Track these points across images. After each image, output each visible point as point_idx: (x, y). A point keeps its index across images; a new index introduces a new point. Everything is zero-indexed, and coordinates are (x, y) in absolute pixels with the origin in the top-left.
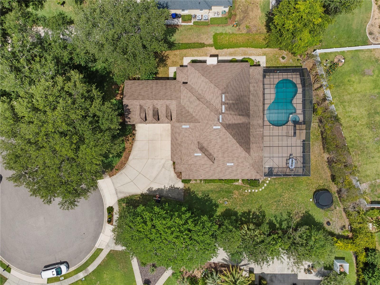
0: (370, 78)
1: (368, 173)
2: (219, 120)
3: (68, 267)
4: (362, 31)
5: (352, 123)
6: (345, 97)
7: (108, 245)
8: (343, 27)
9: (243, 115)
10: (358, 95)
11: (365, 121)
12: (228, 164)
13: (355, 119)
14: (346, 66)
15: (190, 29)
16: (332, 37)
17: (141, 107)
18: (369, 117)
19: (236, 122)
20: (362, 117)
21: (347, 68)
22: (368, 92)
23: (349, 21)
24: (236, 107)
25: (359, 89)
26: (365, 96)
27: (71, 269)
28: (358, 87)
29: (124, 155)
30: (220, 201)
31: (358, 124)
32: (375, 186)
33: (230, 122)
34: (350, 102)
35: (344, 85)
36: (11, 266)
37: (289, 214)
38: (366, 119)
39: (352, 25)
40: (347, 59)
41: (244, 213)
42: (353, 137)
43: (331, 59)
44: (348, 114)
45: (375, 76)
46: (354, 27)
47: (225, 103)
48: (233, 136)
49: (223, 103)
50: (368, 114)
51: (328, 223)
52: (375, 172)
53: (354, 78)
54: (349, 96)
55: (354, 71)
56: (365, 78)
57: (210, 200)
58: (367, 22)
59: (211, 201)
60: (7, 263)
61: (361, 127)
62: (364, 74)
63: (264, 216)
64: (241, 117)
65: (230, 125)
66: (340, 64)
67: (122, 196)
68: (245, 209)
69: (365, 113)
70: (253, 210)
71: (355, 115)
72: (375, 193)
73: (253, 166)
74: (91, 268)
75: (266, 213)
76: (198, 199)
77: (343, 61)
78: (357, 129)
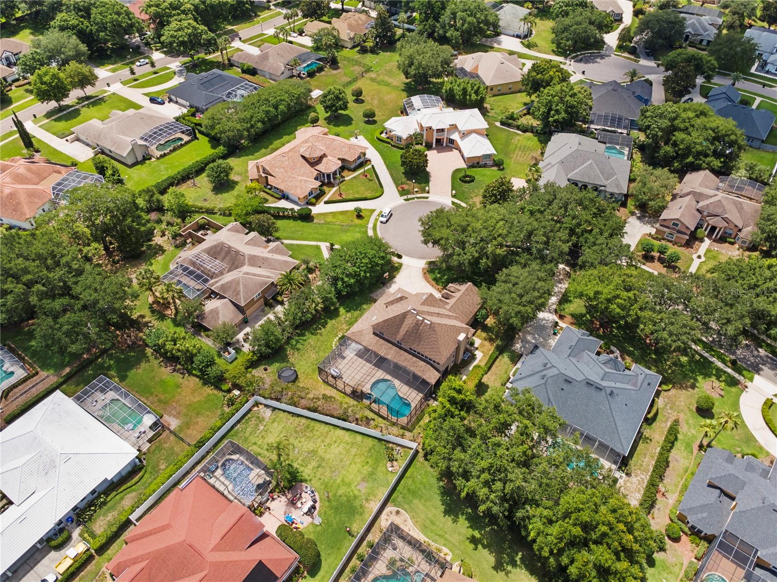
0: (356, 483)
1: (275, 424)
2: (414, 310)
3: (382, 222)
4: (406, 506)
5: (328, 441)
6: (355, 450)
8: (423, 491)
9: (405, 335)
10: (348, 462)
11: (321, 452)
12: (375, 317)
13: (329, 445)
14: (383, 469)
15: (506, 372)
16: (420, 475)
17: (459, 290)
18: (321, 457)
19: (404, 325)
20: (326, 452)
21: (381, 468)
22: (345, 472)
23: (425, 501)
24: (415, 331)
25: (353, 466)
26: (343, 467)
27: (379, 223)
28: (355, 468)
29: (434, 283)
30: (349, 315)
31: (323, 445)
32: (260, 422)
33: (406, 320)
34: (348, 451)
35: (366, 457)
36: (405, 202)
37: (298, 349)
38: (322, 454)
39: (420, 500)
40: (390, 475)
41: (326, 324)
42: (315, 432)
43: (399, 461)
44: (339, 441)
45: (354, 488)
46: (416, 501)
47: (423, 321)
48: (394, 317)
49: (424, 319)
50: (324, 459)
51: (266, 370)
52: (271, 430)
53: (367, 469)
54: (353, 453)
55: (372, 474)
56: (359, 479)
57: (356, 309)
58: (412, 517)
59: (354, 310)
60: (410, 201)
61: (318, 446)
62: (363, 480)
63: (312, 334)
64: (404, 332)
65: (405, 318)
66: (389, 464)
67: (403, 267)
68: (329, 326)
69: (327, 456)
70: (323, 330)
71: (332, 447)
72: (254, 418)
73: (361, 331)
75: (313, 336)
76: (364, 303)
77: (390, 469)
78: (319, 440)
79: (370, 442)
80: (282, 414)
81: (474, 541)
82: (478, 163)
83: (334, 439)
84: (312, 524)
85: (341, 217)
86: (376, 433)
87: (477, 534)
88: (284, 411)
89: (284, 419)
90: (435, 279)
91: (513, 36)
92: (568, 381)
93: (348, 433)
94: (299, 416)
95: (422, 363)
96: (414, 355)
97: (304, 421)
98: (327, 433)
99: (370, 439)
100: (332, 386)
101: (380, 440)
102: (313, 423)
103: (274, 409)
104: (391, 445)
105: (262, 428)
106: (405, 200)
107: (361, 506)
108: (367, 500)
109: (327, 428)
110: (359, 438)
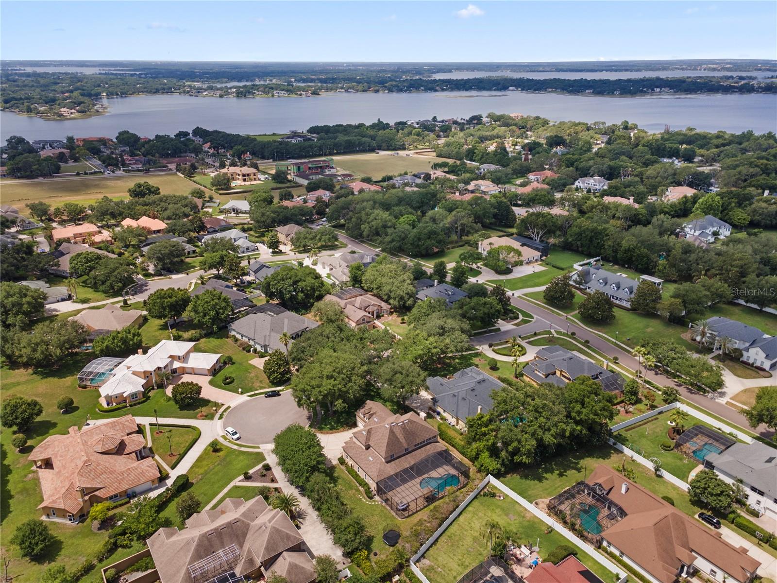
0: (509, 520)
1: (440, 559)
2: (391, 424)
3: (238, 439)
5: (467, 528)
6: (480, 513)
7: (264, 450)
12: (370, 458)
13: (471, 527)
19: (399, 437)
21: (500, 503)
24: (408, 433)
25: (494, 518)
27: (237, 441)
29: (334, 431)
31: (470, 532)
32: (433, 569)
33: (396, 433)
35: (488, 509)
36: (223, 420)
40: (506, 500)
42: (456, 533)
43: (496, 492)
44: (470, 521)
45: (513, 522)
46: (530, 493)
48: (389, 438)
49: (403, 422)
51: (376, 554)
52: (445, 562)
53: (498, 511)
55: (503, 510)
56: (505, 518)
58: (541, 498)
60: (224, 417)
61: (470, 535)
62: (507, 515)
64: (404, 440)
66: (498, 498)
71: (474, 526)
73: (380, 470)
74: (243, 449)
77: (502, 498)
78: (465, 533)
79: (476, 503)
80: (431, 551)
81: (561, 475)
82: (215, 370)
83: (467, 523)
84: (538, 553)
85: (205, 463)
86: (469, 498)
87: (558, 472)
88: (428, 550)
89: (437, 552)
90: (331, 429)
91: (58, 301)
92: (473, 390)
93: (464, 514)
94: (437, 540)
95: (428, 446)
96: (420, 448)
97: (443, 538)
98: (460, 526)
99: (473, 502)
100: (414, 514)
101: (476, 497)
102: (448, 533)
103: (423, 556)
104: (482, 493)
105: (439, 569)
106: (219, 419)
107: (529, 521)
108: (524, 517)
109: (455, 525)
110: (470, 508)
